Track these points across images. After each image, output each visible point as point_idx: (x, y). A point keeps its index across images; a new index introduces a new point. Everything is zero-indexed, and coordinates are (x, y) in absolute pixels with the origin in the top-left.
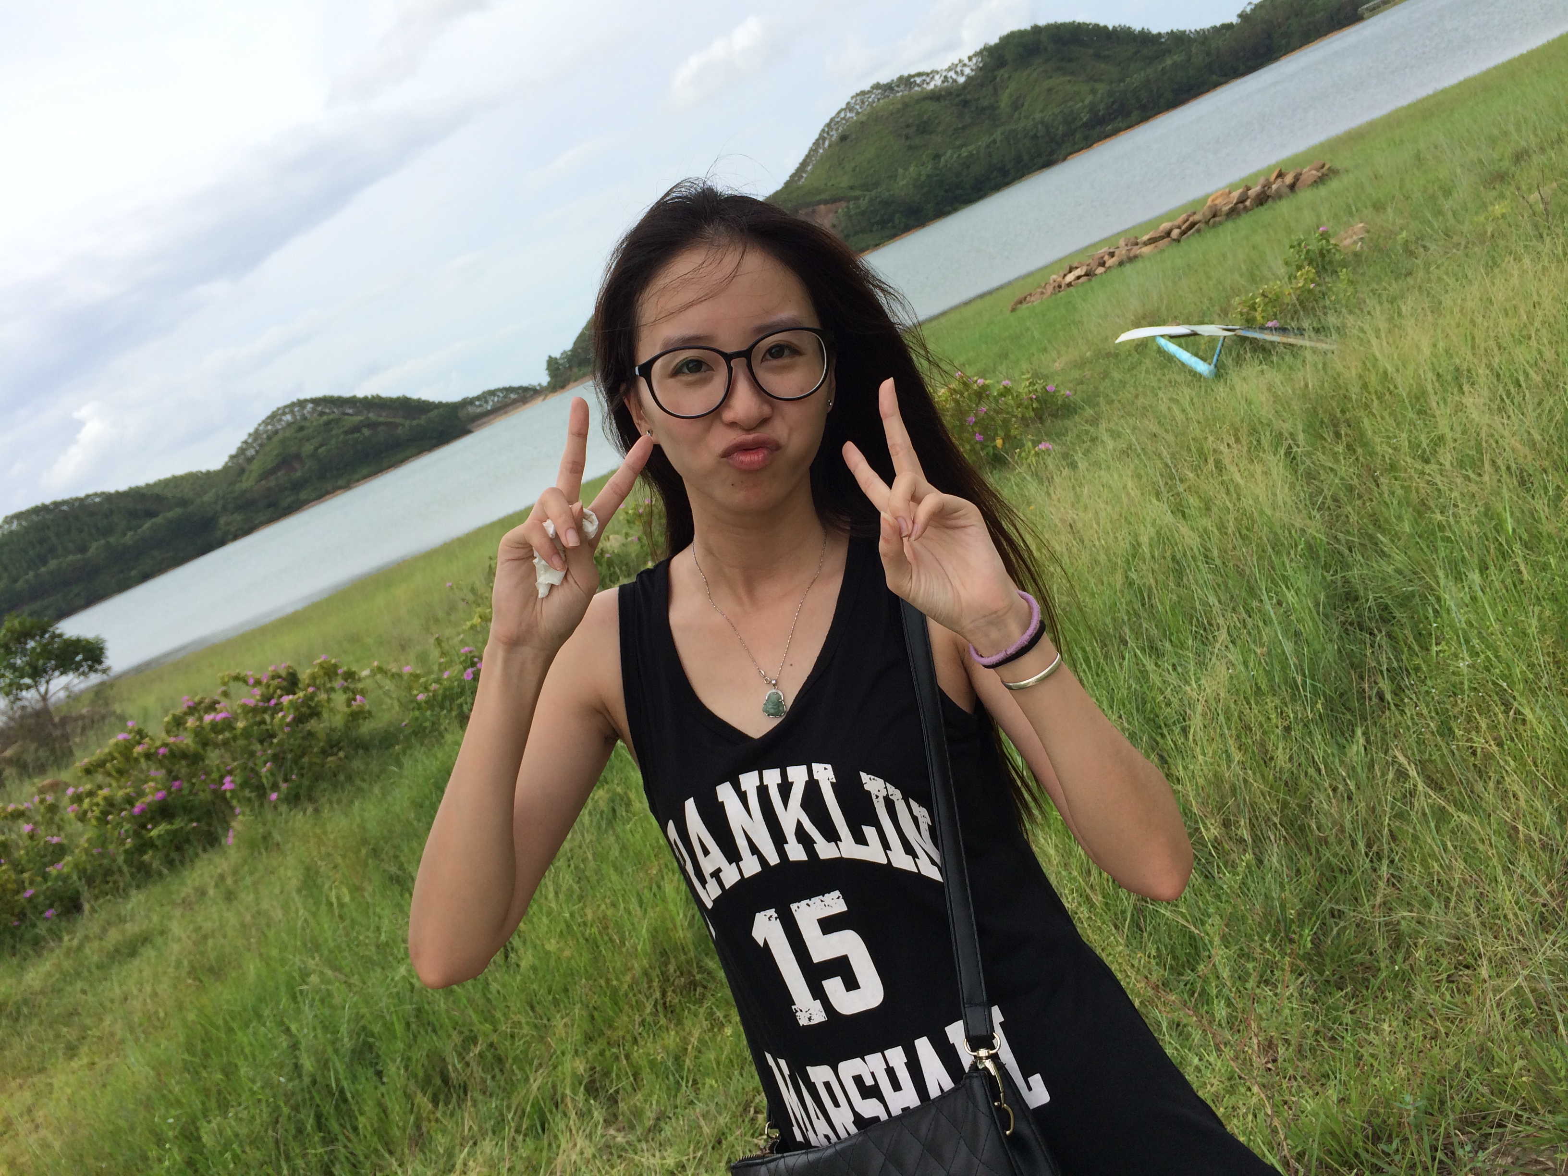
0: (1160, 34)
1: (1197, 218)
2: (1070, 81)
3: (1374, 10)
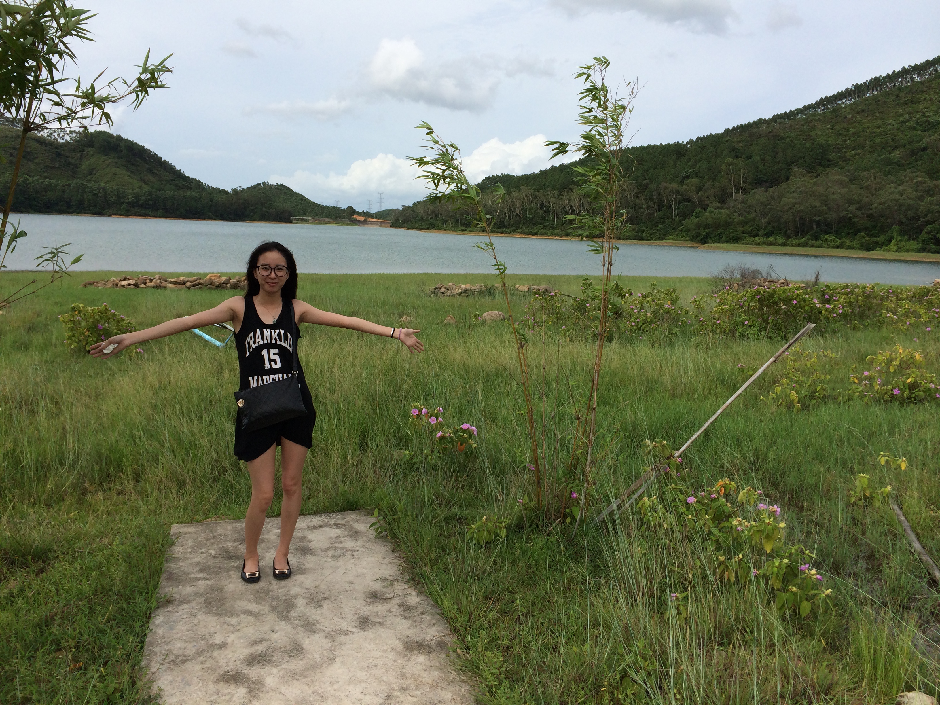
0: (189, 177)
1: (201, 281)
2: (129, 176)
3: (298, 221)
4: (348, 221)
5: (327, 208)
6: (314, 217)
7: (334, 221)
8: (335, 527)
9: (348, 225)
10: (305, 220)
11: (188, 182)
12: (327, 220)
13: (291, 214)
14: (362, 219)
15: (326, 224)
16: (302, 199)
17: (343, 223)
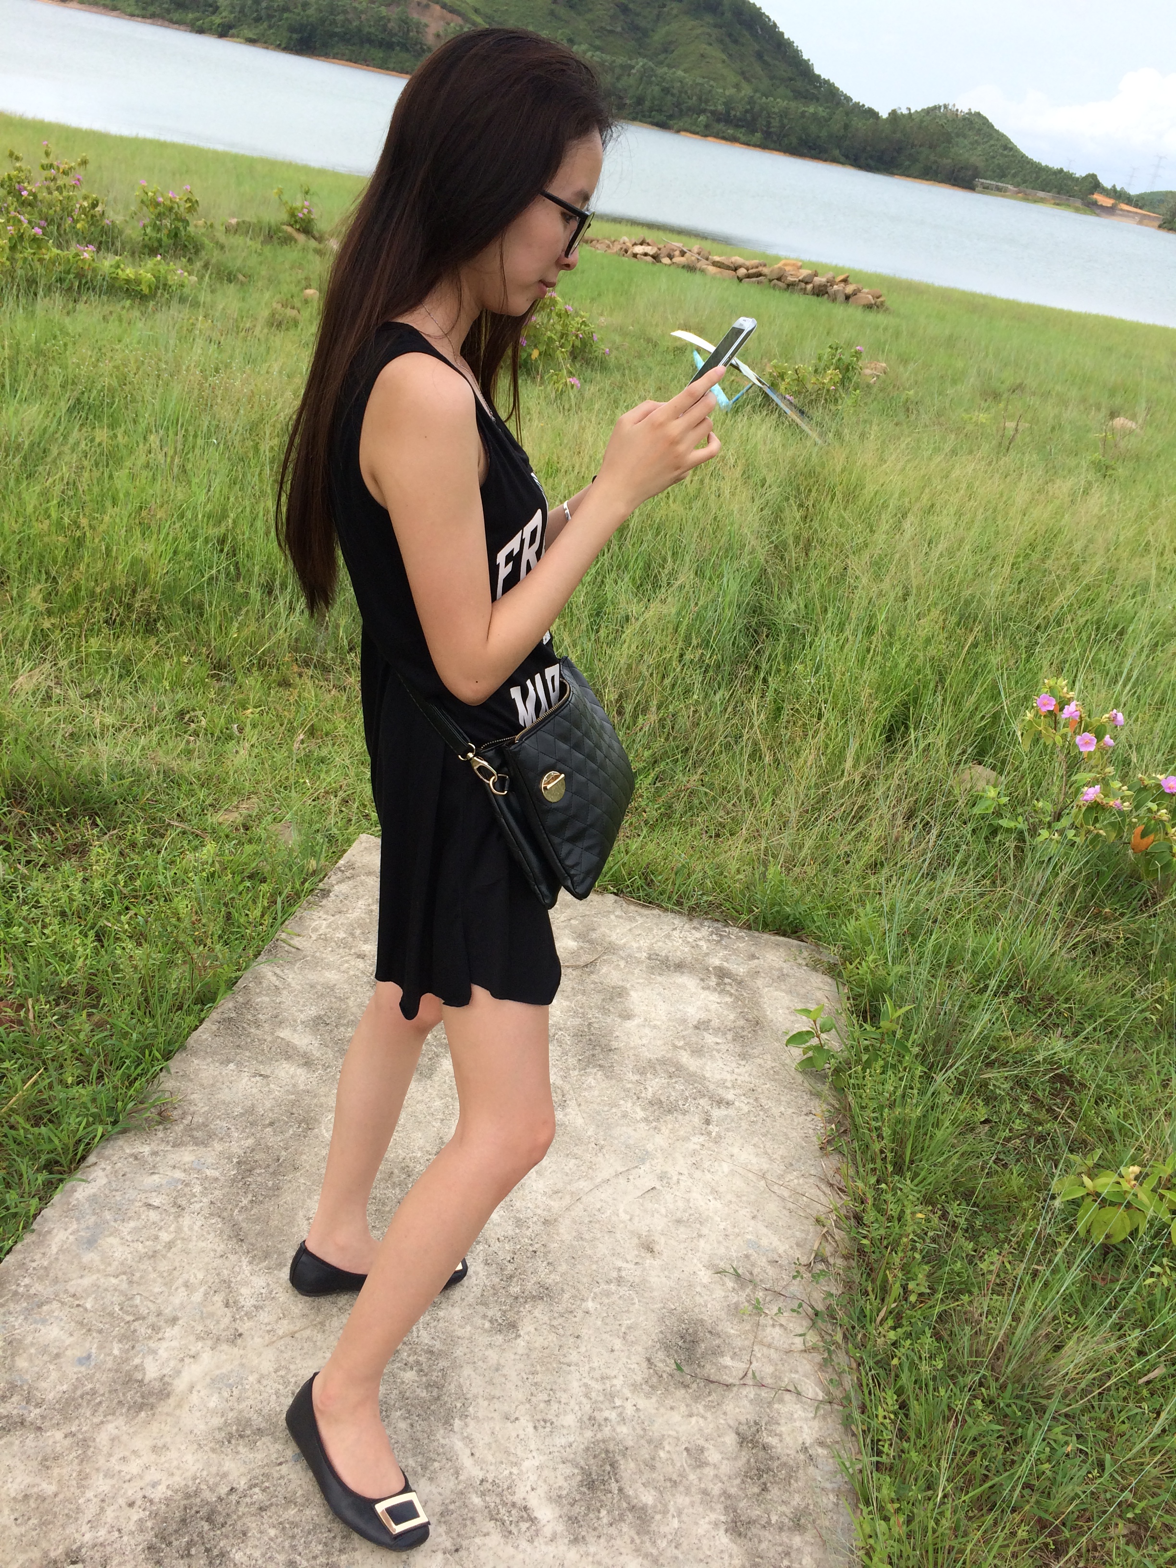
0: (819, 76)
1: (765, 270)
2: (724, 62)
3: (986, 189)
4: (1078, 203)
5: (1047, 170)
6: (1017, 185)
7: (1054, 198)
8: (713, 981)
9: (1077, 210)
10: (999, 189)
11: (816, 87)
12: (1041, 194)
13: (976, 174)
14: (1108, 202)
15: (1035, 201)
16: (1007, 146)
17: (1069, 206)
